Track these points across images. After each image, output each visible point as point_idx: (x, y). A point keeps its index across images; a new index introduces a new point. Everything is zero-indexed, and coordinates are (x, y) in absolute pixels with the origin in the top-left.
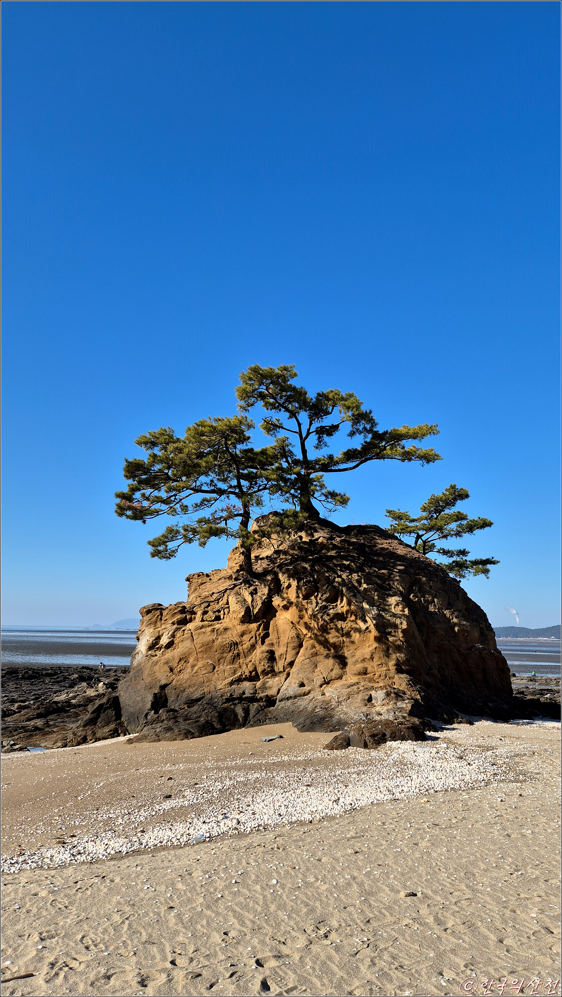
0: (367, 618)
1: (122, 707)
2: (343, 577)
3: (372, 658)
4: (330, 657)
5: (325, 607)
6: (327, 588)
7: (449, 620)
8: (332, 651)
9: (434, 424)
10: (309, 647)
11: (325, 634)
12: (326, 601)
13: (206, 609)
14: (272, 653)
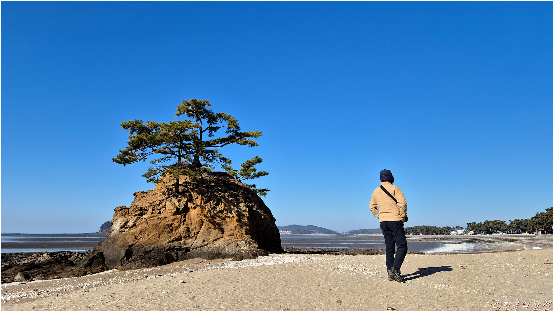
0: (233, 212)
1: (105, 257)
2: (221, 194)
3: (235, 229)
4: (216, 229)
5: (215, 208)
6: (215, 199)
7: (260, 214)
8: (217, 226)
9: (260, 132)
10: (207, 225)
11: (214, 219)
12: (214, 205)
13: (154, 209)
14: (188, 228)
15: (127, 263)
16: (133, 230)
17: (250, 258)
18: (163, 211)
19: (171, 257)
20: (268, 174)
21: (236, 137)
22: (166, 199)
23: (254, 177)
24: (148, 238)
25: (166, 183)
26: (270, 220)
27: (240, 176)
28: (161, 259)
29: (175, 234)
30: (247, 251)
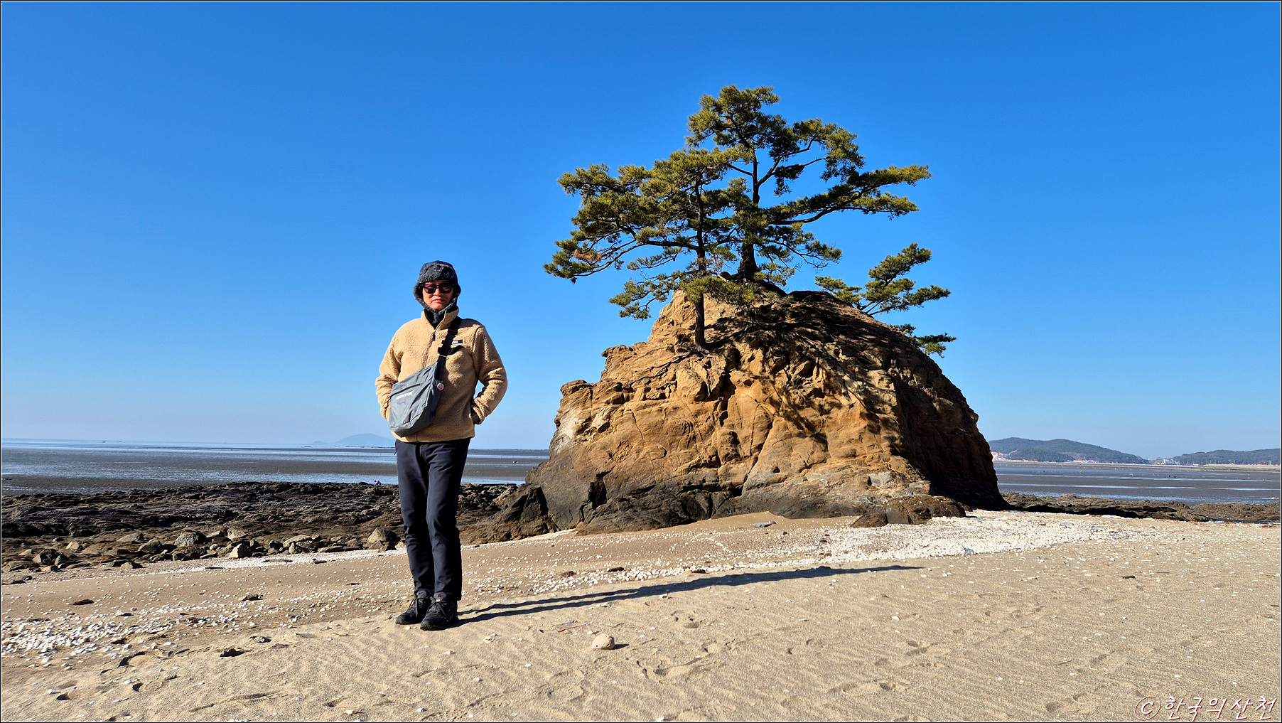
0: (850, 394)
1: (547, 500)
2: (817, 347)
3: (861, 439)
4: (806, 437)
5: (800, 382)
6: (800, 359)
7: (929, 398)
8: (807, 431)
9: (924, 166)
10: (781, 428)
11: (799, 412)
12: (800, 374)
13: (647, 386)
14: (734, 435)
15: (593, 518)
16: (604, 438)
17: (910, 522)
18: (670, 392)
19: (696, 507)
20: (949, 293)
21: (852, 189)
22: (675, 362)
23: (907, 304)
24: (640, 458)
25: (675, 323)
26: (960, 416)
27: (869, 302)
28: (671, 511)
29: (703, 451)
30: (899, 499)
